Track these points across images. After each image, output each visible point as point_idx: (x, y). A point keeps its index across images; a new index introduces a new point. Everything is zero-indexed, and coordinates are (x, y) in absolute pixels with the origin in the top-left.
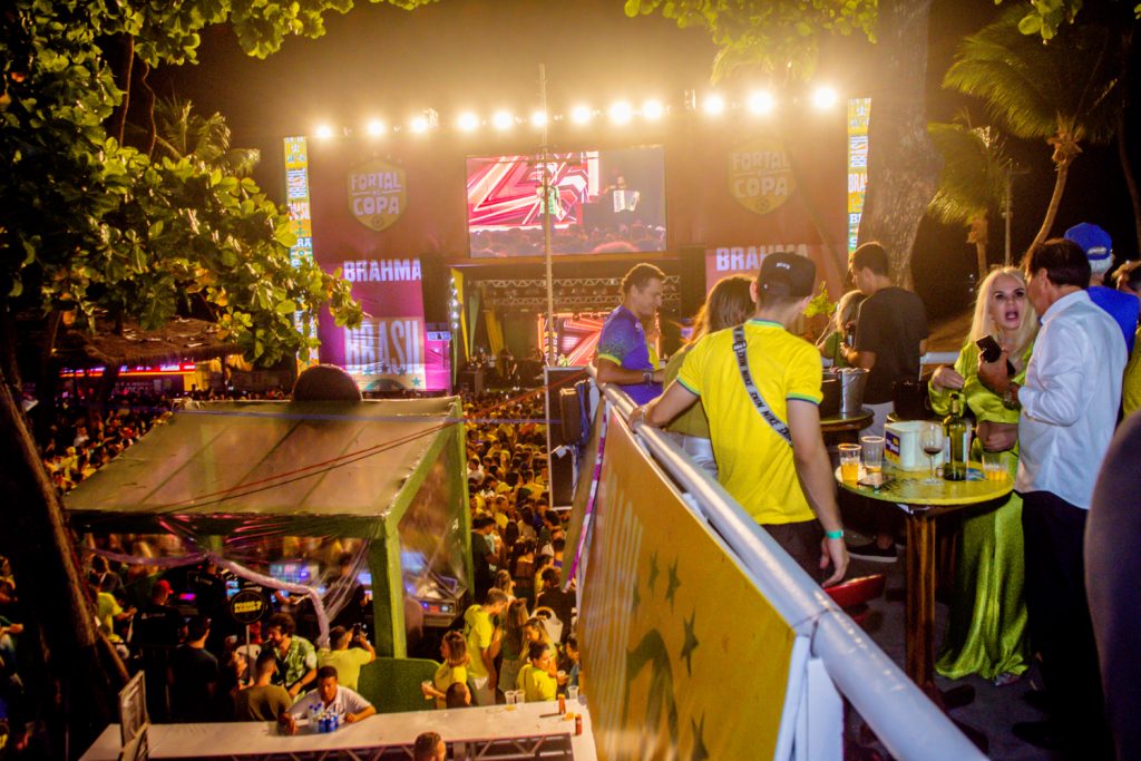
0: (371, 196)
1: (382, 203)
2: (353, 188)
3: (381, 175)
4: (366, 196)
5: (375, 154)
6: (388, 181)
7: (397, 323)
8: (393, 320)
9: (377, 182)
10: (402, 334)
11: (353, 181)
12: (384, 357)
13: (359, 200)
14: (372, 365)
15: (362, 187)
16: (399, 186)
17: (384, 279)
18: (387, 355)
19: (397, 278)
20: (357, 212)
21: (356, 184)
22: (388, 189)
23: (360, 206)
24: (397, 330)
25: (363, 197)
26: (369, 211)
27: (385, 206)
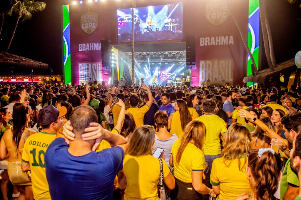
0: (87, 22)
1: (90, 25)
2: (82, 20)
3: (90, 16)
4: (86, 23)
5: (89, 9)
6: (92, 17)
7: (94, 64)
8: (93, 63)
9: (89, 18)
10: (96, 68)
11: (82, 18)
12: (90, 75)
13: (84, 24)
14: (87, 78)
15: (85, 20)
16: (96, 19)
17: (91, 50)
18: (91, 74)
19: (95, 50)
20: (83, 28)
21: (83, 19)
22: (93, 20)
23: (84, 26)
24: (94, 66)
25: (85, 23)
26: (87, 27)
27: (91, 26)
